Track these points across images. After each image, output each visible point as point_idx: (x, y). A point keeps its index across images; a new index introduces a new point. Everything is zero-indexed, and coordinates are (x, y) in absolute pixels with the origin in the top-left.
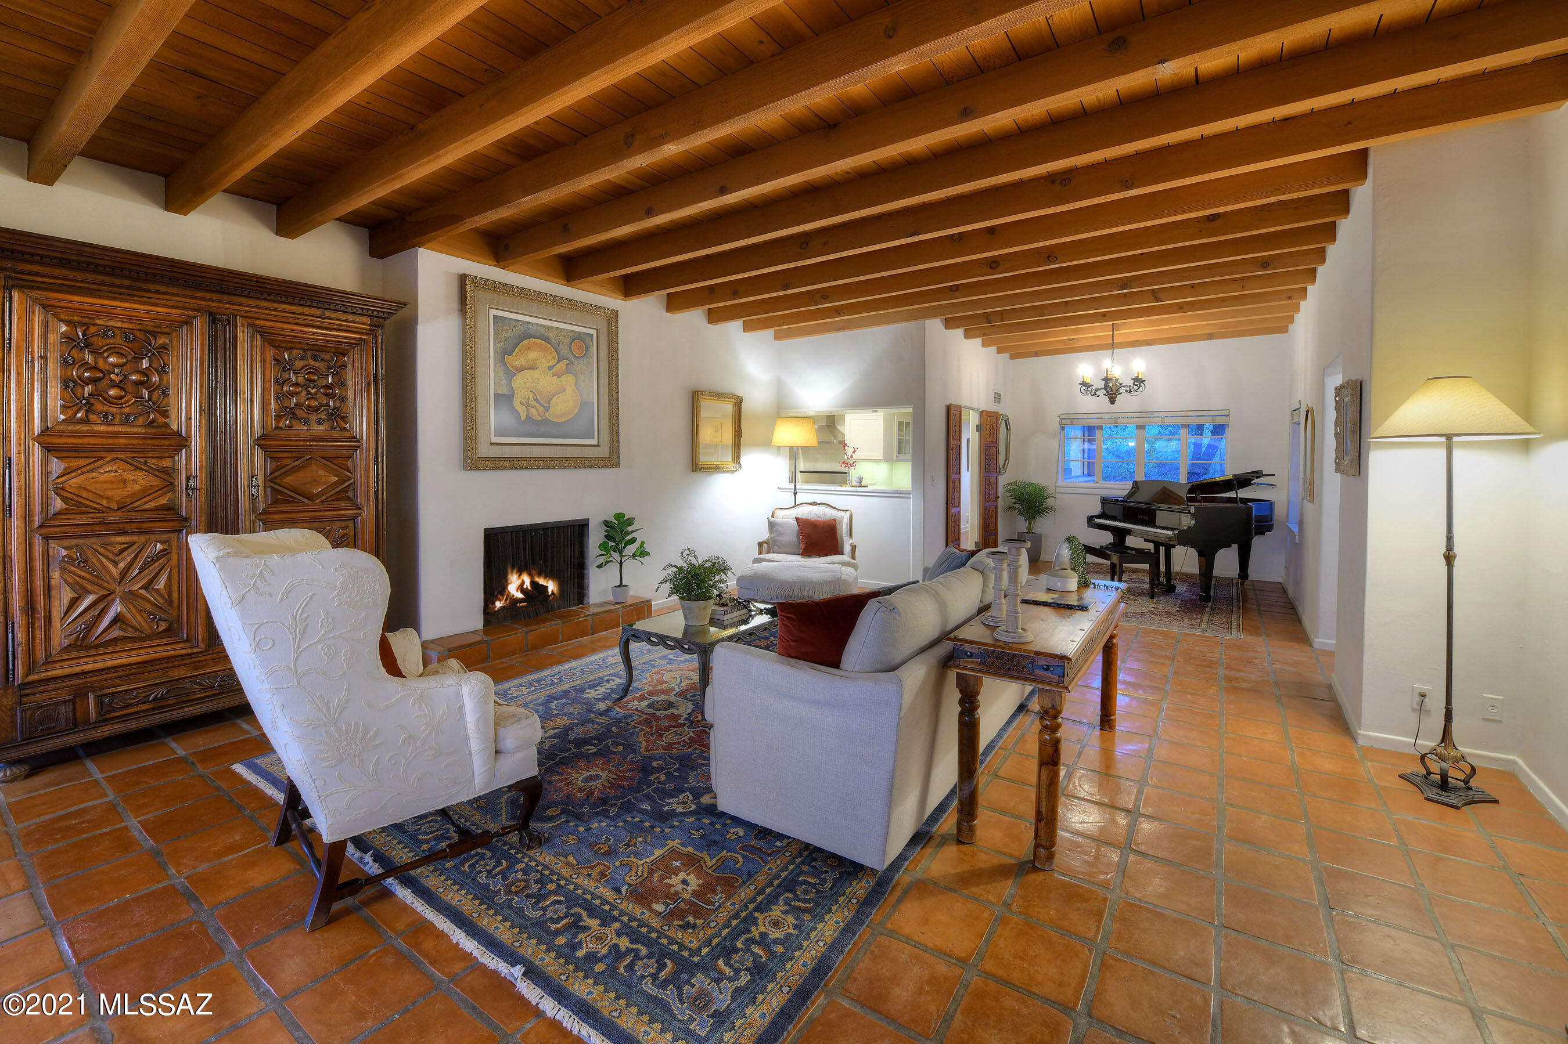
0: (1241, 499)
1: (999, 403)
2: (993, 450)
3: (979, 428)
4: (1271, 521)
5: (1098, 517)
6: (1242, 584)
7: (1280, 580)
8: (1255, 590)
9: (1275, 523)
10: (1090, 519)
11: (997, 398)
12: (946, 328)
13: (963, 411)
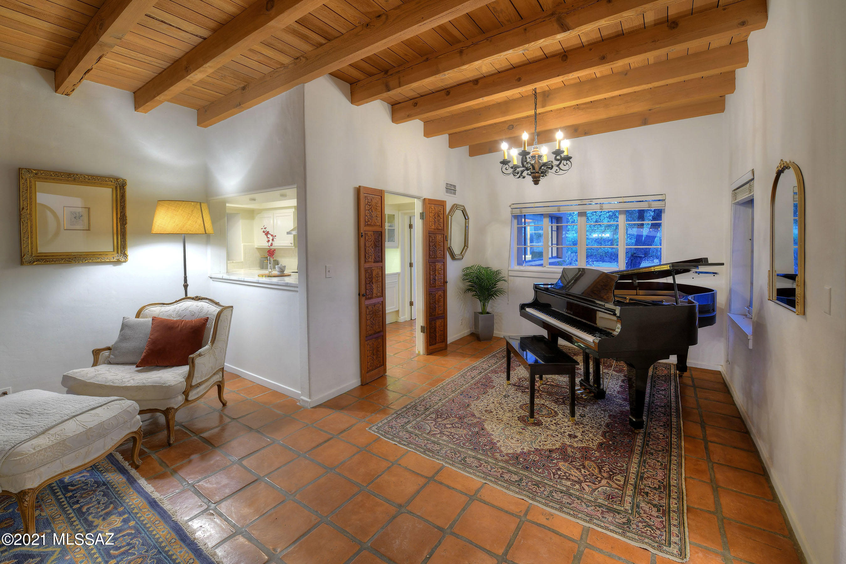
0: (679, 285)
1: (455, 194)
2: (439, 237)
3: (422, 216)
4: (714, 310)
5: (529, 305)
6: (680, 376)
7: (719, 369)
8: (694, 387)
9: (718, 313)
10: (523, 307)
11: (451, 189)
12: (352, 102)
13: (386, 195)
